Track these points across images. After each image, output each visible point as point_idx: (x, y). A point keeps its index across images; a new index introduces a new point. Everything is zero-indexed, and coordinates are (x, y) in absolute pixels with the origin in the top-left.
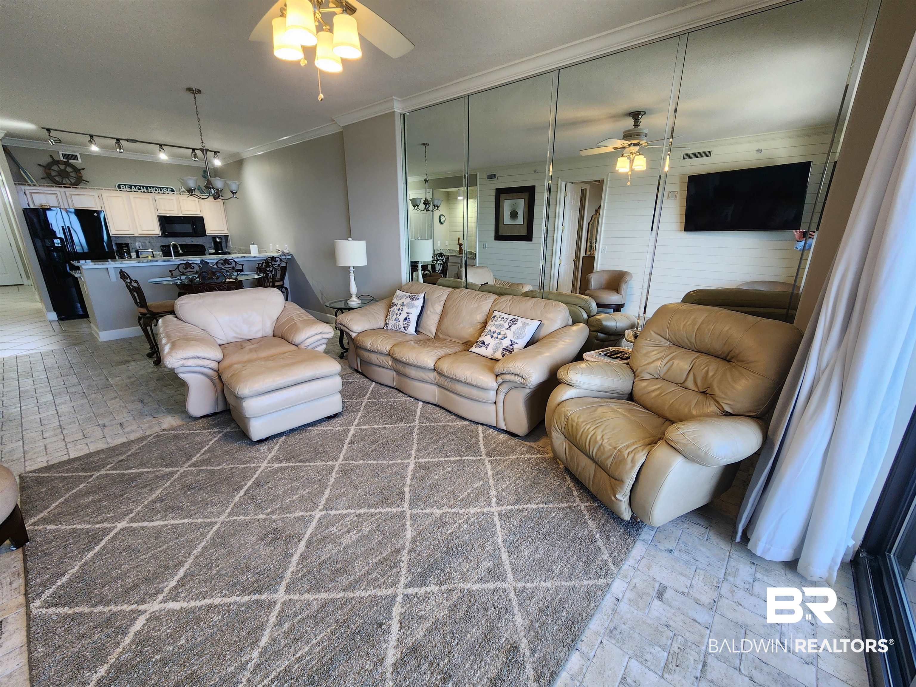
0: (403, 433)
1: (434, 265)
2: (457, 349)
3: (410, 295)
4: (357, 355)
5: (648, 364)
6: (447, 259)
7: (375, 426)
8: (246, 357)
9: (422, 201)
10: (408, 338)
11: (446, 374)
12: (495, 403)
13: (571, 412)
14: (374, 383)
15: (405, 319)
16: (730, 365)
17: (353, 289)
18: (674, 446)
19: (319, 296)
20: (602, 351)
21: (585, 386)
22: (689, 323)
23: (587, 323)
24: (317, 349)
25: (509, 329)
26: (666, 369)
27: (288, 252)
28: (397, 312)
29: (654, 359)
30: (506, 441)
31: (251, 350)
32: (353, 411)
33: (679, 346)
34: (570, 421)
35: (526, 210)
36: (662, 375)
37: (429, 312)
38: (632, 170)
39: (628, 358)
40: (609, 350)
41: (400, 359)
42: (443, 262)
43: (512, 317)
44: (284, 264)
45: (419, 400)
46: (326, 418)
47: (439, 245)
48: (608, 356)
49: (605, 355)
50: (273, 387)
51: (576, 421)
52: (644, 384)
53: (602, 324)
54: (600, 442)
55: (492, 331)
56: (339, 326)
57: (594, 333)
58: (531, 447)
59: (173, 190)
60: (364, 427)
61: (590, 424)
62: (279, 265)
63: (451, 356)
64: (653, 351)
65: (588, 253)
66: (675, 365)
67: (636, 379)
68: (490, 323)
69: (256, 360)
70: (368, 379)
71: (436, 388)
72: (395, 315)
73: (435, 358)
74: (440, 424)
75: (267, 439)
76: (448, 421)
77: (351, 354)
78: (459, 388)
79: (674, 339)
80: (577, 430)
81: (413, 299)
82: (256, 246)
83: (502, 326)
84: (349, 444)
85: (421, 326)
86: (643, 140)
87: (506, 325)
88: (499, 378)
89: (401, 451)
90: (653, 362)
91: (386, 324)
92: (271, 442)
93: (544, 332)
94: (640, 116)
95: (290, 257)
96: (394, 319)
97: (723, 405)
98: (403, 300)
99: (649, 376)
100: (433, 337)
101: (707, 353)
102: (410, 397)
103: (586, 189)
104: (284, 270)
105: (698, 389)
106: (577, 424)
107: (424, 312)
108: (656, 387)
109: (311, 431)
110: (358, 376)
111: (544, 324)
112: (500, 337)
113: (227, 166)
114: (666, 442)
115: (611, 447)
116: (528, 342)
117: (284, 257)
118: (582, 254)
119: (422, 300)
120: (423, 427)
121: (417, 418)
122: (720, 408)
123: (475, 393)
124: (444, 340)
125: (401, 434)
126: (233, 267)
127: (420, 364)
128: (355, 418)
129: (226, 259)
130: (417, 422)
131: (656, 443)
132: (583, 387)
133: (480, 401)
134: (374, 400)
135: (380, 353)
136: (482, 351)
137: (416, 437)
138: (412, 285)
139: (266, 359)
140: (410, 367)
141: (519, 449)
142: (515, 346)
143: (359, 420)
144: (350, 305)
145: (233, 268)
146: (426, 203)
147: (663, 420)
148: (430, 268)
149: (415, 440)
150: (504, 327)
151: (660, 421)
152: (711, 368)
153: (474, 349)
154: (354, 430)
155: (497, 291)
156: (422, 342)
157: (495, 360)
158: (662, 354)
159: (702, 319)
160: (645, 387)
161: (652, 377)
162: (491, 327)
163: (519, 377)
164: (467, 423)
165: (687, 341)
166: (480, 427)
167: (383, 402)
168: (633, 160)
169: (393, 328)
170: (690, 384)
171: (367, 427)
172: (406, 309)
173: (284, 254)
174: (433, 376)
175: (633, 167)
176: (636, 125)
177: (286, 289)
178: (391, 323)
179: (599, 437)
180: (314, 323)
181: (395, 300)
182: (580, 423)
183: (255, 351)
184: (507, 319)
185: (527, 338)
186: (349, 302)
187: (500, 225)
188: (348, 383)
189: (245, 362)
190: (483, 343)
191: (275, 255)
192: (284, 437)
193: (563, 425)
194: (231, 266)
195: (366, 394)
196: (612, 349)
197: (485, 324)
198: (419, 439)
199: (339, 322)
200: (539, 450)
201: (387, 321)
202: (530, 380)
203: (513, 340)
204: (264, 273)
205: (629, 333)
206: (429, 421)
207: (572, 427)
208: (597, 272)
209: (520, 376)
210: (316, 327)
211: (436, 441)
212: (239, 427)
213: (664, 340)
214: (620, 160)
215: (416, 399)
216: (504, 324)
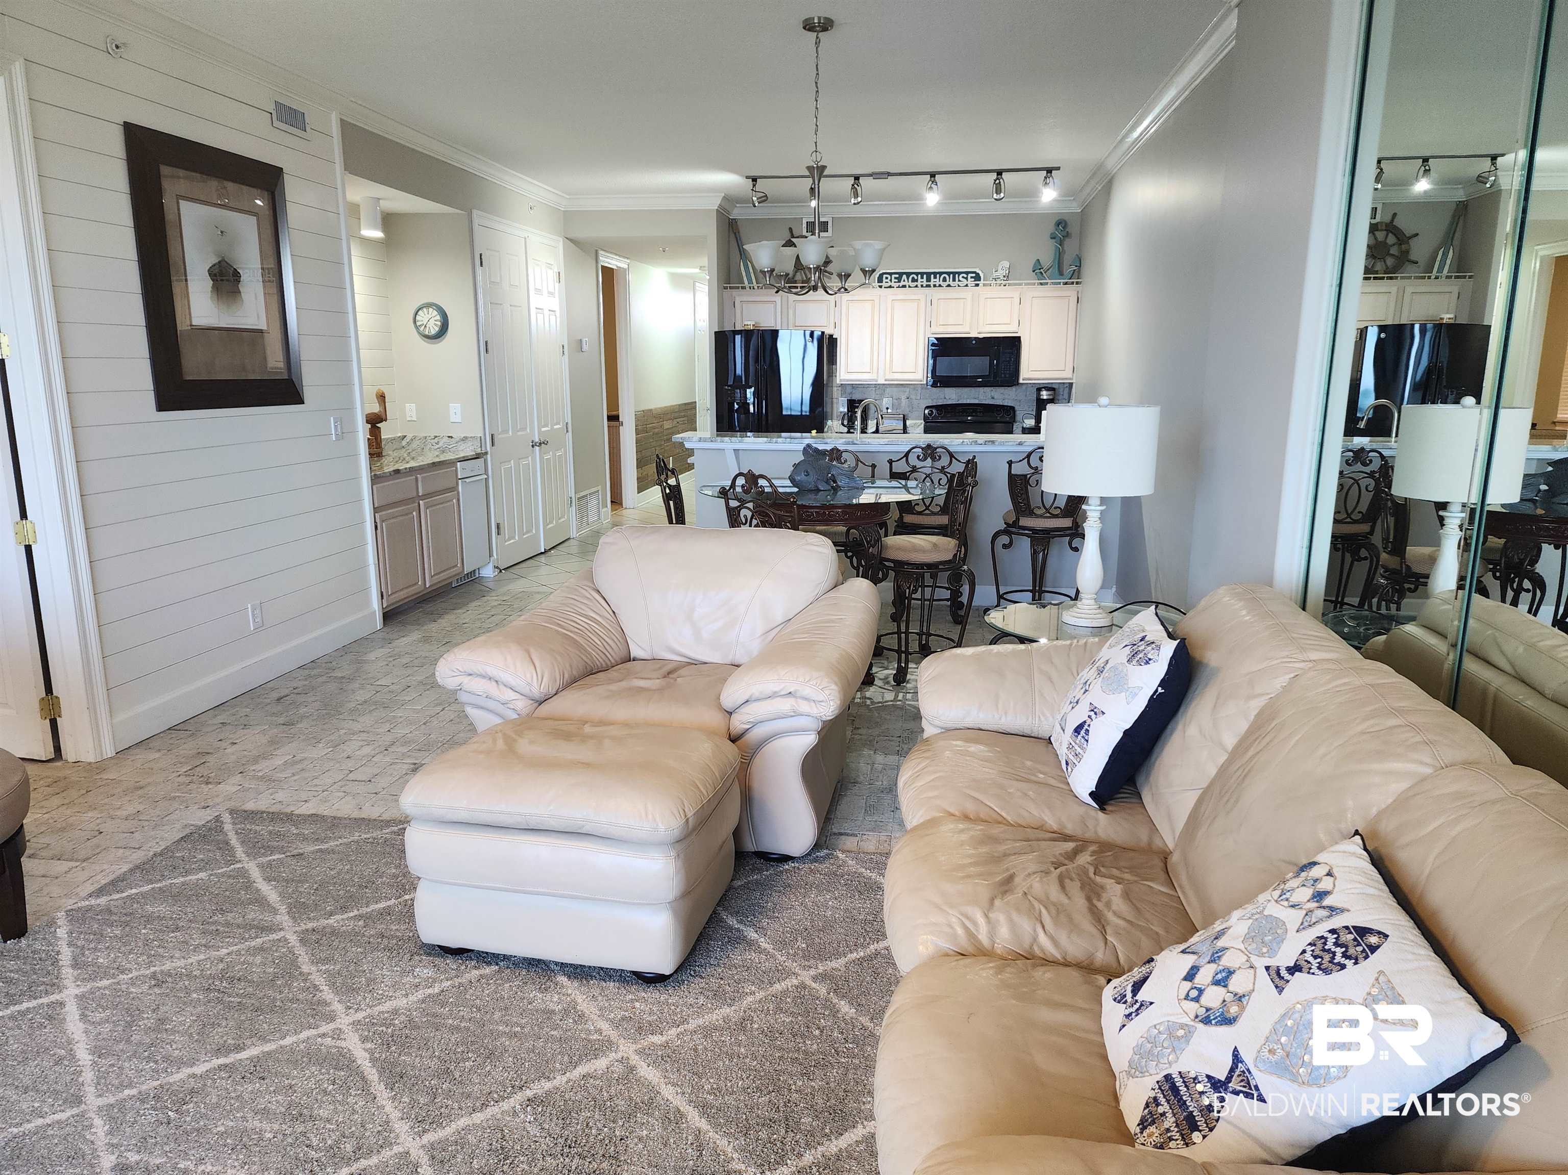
7: (668, 1090)
15: (1079, 730)
32: (717, 995)
55: (1222, 943)
59: (977, 277)
60: (645, 1071)
81: (1132, 657)
84: (528, 1101)
87: (1291, 951)
92: (456, 965)
112: (1214, 997)
119: (1160, 670)
128: (683, 1022)
143: (683, 1033)
154: (617, 1060)
171: (654, 1075)
172: (1096, 692)
186: (1070, 618)
192: (488, 970)
203: (1248, 1057)
216: (1292, 932)
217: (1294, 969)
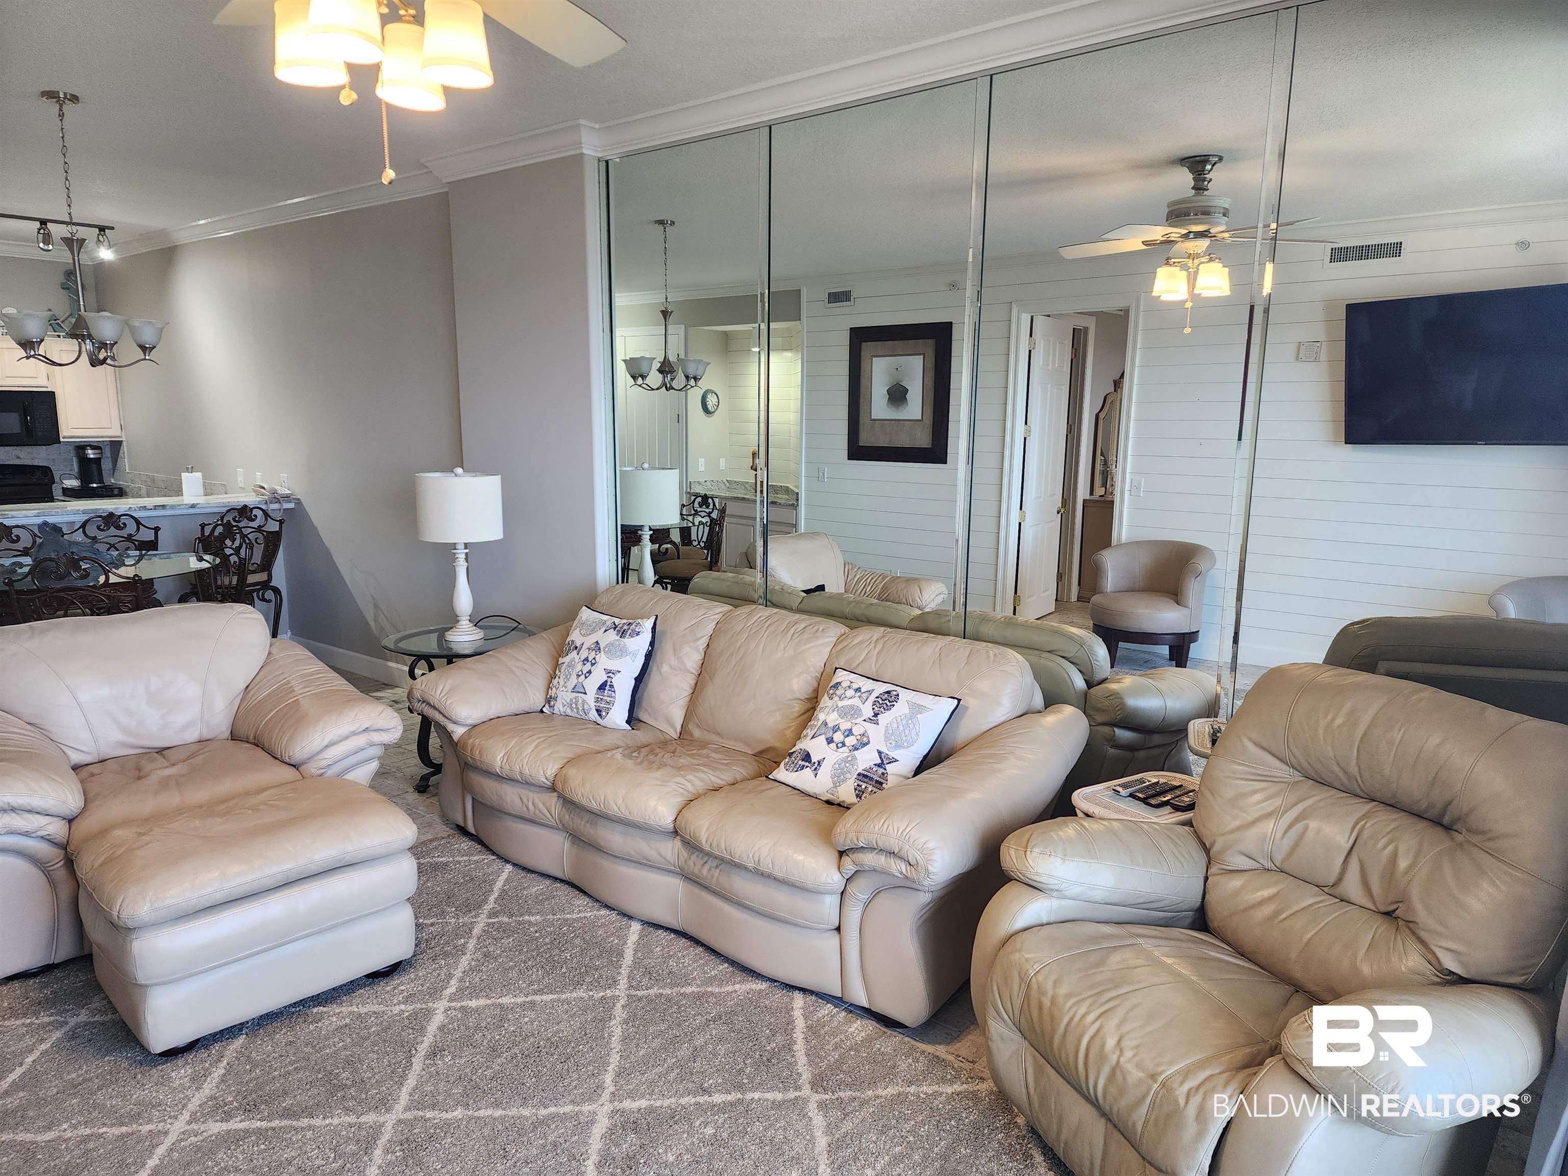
0: (583, 1019)
1: (688, 529)
2: (740, 771)
3: (617, 621)
4: (466, 788)
5: (1239, 829)
6: (723, 511)
7: (505, 1000)
8: (147, 806)
9: (656, 365)
10: (607, 740)
11: (707, 848)
12: (838, 929)
13: (1037, 967)
14: (509, 868)
15: (602, 687)
16: (1453, 839)
17: (464, 600)
18: (1306, 1075)
19: (369, 614)
20: (1124, 786)
21: (1075, 891)
22: (1339, 721)
23: (1085, 704)
24: (350, 776)
25: (874, 719)
26: (1286, 844)
27: (287, 492)
28: (579, 667)
29: (1256, 815)
30: (869, 1040)
31: (164, 785)
32: (446, 955)
33: (1322, 782)
34: (1034, 994)
35: (930, 383)
36: (1278, 859)
37: (665, 668)
38: (1193, 297)
39: (1191, 807)
40: (1141, 781)
41: (584, 802)
42: (712, 520)
43: (881, 688)
44: (273, 526)
45: (631, 918)
46: (368, 976)
47: (702, 469)
48: (1139, 799)
49: (1132, 795)
50: (220, 896)
51: (1050, 994)
52: (1236, 883)
53: (1123, 706)
54: (1114, 1058)
55: (831, 725)
56: (418, 706)
57: (1106, 729)
58: (937, 1060)
60: (473, 1004)
61: (1088, 1003)
62: (259, 529)
63: (721, 794)
64: (1254, 792)
65: (1099, 491)
66: (1310, 834)
67: (1214, 870)
68: (825, 701)
69: (179, 811)
70: (494, 853)
71: (676, 883)
72: (574, 676)
73: (678, 800)
74: (689, 990)
75: (192, 1046)
76: (710, 981)
77: (447, 780)
78: (741, 885)
79: (1306, 766)
80: (1052, 1018)
81: (623, 634)
82: (198, 475)
83: (853, 712)
84: (427, 1057)
85: (644, 703)
86: (1217, 224)
87: (868, 711)
88: (846, 860)
89: (575, 1076)
90: (1254, 823)
91: (549, 700)
92: (203, 1054)
93: (966, 729)
94: (1208, 167)
95: (291, 505)
96: (570, 688)
97: (1440, 954)
98: (598, 636)
99: (1245, 863)
100: (675, 736)
101: (1393, 805)
102: (607, 907)
103: (1086, 329)
104: (273, 541)
105: (1374, 903)
106: (1053, 1001)
107: (653, 666)
108: (1265, 893)
109: (319, 1018)
110: (466, 844)
111: (966, 708)
112: (850, 741)
113: (131, 261)
114: (1286, 1063)
115: (1141, 1075)
116: (925, 757)
117: (276, 506)
118: (1082, 492)
119: (646, 637)
120: (640, 999)
121: (625, 971)
122: (1433, 960)
123: (780, 899)
124: (704, 745)
125: (576, 1023)
126: (130, 535)
127: (636, 817)
128: (450, 976)
129: (111, 515)
130: (623, 983)
131: (1261, 1063)
132: (1067, 893)
133: (796, 925)
134: (506, 919)
135: (527, 784)
136: (803, 779)
137: (618, 1031)
138: (623, 594)
139: (208, 810)
140: (607, 823)
141: (903, 1066)
142: (890, 768)
143: (461, 980)
144: (453, 646)
145: (129, 538)
146: (666, 368)
147: (1288, 989)
148: (676, 536)
149: (615, 1043)
150: (861, 715)
151: (1274, 992)
152: (1402, 848)
153: (781, 774)
154: (446, 1010)
155: (847, 610)
156: (644, 751)
157: (839, 805)
158: (1278, 802)
159: (1371, 713)
160: (1237, 893)
161: (1254, 865)
162: (827, 714)
163: (898, 862)
164: (762, 986)
165: (1336, 768)
166: (799, 1000)
167: (530, 923)
168: (1196, 273)
169: (569, 712)
170: (1352, 887)
171: (482, 1002)
172: (604, 661)
173: (276, 498)
174: (671, 850)
175: (1196, 291)
176: (1199, 188)
177: (276, 591)
178: (564, 697)
179: (1111, 1043)
180: (347, 702)
181: (576, 636)
182: (1061, 999)
183: (178, 784)
184: (870, 692)
185: (923, 746)
186: (452, 636)
187: (861, 421)
188: (436, 867)
189: (146, 820)
190: (807, 757)
191: (249, 499)
192: (241, 1040)
193: (1018, 1004)
194: (124, 533)
195: (485, 901)
196: (1152, 777)
197: (812, 704)
198: (625, 1039)
199: (417, 694)
200: (958, 1071)
201: (552, 693)
202: (927, 870)
203: (884, 750)
204: (215, 555)
205: (1198, 729)
206: (658, 981)
207: (1040, 1007)
208: (1120, 545)
209: (902, 858)
210: (353, 714)
211: (675, 1041)
212: (115, 1011)
213: (1277, 763)
214: (1163, 273)
215: (623, 914)
216: (861, 706)
217: (876, 715)
